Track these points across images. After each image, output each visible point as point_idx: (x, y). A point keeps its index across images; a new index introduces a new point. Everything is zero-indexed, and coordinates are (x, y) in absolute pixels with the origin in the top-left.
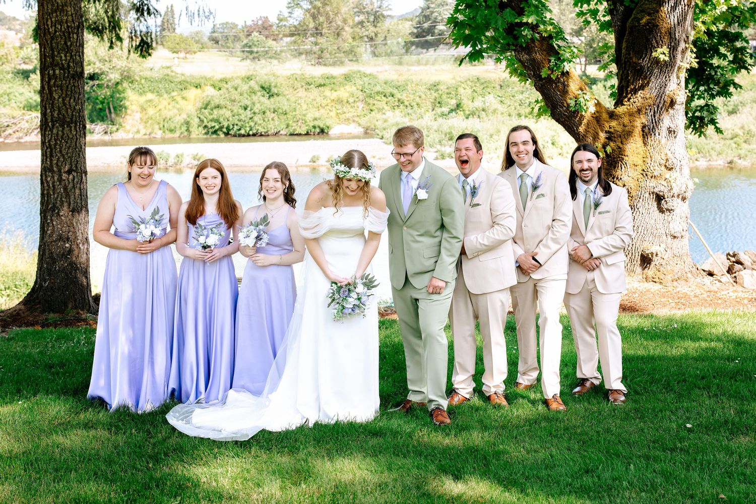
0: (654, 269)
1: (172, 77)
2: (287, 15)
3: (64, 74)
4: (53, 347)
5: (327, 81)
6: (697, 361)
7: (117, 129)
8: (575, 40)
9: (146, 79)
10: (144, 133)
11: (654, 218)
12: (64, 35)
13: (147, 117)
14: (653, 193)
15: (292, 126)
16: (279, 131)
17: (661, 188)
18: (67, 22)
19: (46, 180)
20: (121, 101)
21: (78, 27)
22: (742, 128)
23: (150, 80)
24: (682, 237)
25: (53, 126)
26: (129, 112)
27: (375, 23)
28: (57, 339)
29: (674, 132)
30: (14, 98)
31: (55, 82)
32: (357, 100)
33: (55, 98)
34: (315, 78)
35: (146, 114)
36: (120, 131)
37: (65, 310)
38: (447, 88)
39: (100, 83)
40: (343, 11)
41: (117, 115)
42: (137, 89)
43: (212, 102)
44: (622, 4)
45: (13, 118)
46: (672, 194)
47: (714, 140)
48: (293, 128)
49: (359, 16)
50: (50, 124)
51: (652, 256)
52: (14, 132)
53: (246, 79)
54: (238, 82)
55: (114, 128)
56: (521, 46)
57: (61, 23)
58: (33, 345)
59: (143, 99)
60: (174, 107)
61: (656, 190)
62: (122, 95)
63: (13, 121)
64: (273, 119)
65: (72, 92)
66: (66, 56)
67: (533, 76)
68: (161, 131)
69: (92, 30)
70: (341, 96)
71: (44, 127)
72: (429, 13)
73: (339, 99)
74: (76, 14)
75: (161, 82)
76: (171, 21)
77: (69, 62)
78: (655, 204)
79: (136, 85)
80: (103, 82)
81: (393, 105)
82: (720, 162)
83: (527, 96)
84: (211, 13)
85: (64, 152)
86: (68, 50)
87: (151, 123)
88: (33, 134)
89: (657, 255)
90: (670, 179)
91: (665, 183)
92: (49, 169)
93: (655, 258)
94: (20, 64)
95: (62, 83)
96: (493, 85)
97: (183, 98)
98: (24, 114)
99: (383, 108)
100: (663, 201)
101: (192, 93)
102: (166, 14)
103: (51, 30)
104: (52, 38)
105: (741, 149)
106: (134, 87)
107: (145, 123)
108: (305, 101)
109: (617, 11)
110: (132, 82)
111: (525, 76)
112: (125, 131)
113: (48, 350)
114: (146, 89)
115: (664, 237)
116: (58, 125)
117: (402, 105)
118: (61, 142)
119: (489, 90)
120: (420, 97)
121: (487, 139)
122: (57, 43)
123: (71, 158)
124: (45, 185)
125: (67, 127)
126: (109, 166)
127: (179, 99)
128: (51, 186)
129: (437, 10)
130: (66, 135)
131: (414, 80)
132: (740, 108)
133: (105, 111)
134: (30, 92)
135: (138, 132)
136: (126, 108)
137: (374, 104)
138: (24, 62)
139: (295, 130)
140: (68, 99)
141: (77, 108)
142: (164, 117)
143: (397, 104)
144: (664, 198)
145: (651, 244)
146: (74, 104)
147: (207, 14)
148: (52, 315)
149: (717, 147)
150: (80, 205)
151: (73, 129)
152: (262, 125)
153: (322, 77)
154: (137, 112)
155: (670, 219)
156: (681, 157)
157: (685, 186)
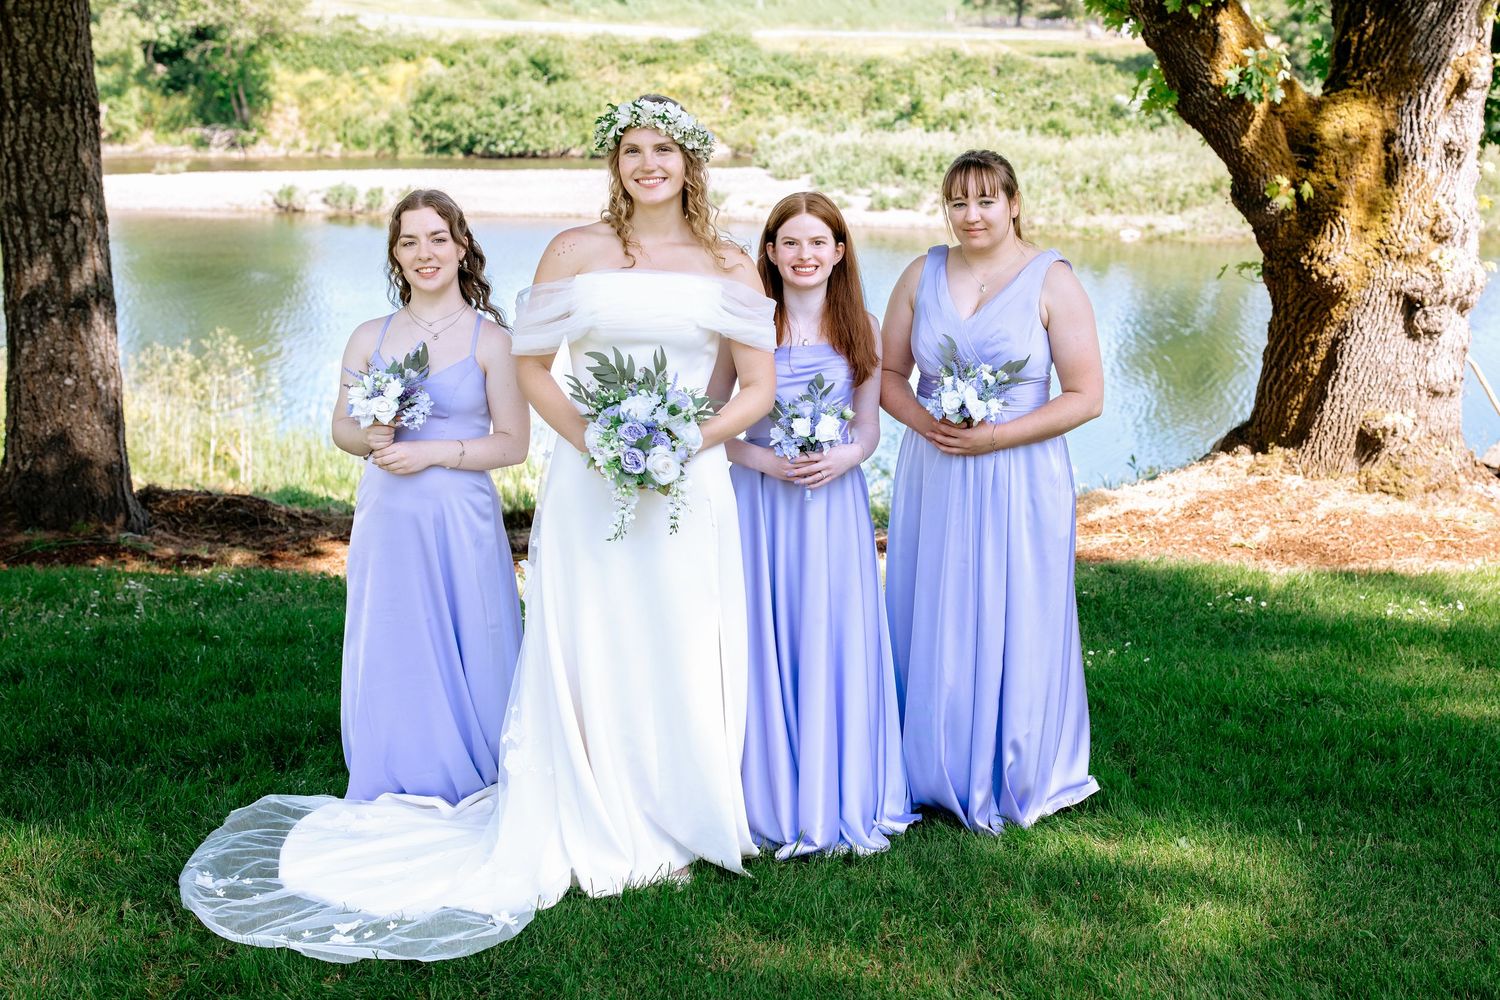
0: (1387, 464)
1: (358, 36)
5: (662, 53)
7: (255, 139)
9: (307, 39)
10: (307, 147)
11: (1394, 350)
13: (312, 115)
14: (1398, 294)
16: (569, 150)
17: (1416, 280)
20: (260, 83)
23: (315, 44)
24: (1451, 393)
26: (276, 105)
29: (1458, 153)
32: (718, 91)
33: (17, 43)
34: (637, 45)
35: (310, 109)
36: (261, 141)
39: (218, 46)
41: (253, 110)
42: (290, 60)
43: (439, 90)
46: (1441, 296)
51: (1384, 435)
53: (502, 46)
54: (488, 51)
55: (250, 137)
59: (302, 80)
60: (364, 97)
61: (1406, 288)
62: (263, 71)
64: (556, 126)
67: (1142, 11)
68: (340, 144)
70: (688, 84)
73: (684, 88)
75: (336, 47)
78: (1400, 319)
79: (287, 52)
80: (223, 44)
81: (788, 103)
87: (320, 128)
89: (1394, 432)
90: (1440, 263)
91: (1426, 272)
93: (1389, 441)
96: (982, 68)
97: (382, 80)
99: (770, 109)
100: (1419, 313)
101: (400, 71)
106: (283, 56)
107: (309, 127)
108: (618, 92)
110: (280, 46)
111: (1122, 13)
112: (271, 142)
114: (308, 61)
115: (1414, 393)
116: (30, 105)
125: (53, 111)
126: (240, 210)
127: (373, 81)
133: (230, 102)
135: (296, 144)
136: (270, 98)
137: (752, 101)
142: (345, 117)
143: (797, 101)
144: (1422, 306)
145: (1384, 408)
146: (66, 57)
151: (66, 116)
152: (537, 136)
153: (652, 44)
154: (292, 105)
155: (1430, 353)
156: (1467, 212)
157: (1469, 278)
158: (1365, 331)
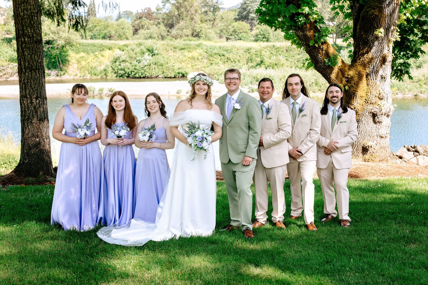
0: (369, 155)
2: (162, 7)
3: (31, 40)
4: (32, 196)
5: (186, 46)
6: (390, 204)
7: (64, 74)
8: (331, 23)
9: (80, 44)
10: (80, 76)
11: (371, 127)
12: (29, 17)
13: (81, 66)
14: (371, 112)
15: (166, 73)
16: (158, 76)
17: (375, 109)
18: (30, 10)
19: (23, 102)
20: (66, 57)
21: (37, 13)
22: (424, 76)
24: (386, 137)
25: (26, 71)
26: (70, 63)
27: (214, 12)
28: (34, 192)
29: (385, 78)
30: (2, 54)
31: (25, 45)
32: (203, 58)
33: (26, 55)
35: (80, 65)
36: (66, 74)
37: (38, 176)
38: (256, 52)
39: (53, 46)
40: (195, 5)
41: (64, 65)
42: (75, 50)
44: (358, 3)
45: (3, 66)
46: (381, 113)
47: (407, 83)
48: (167, 74)
49: (204, 8)
50: (24, 70)
51: (369, 148)
52: (4, 75)
53: (138, 45)
54: (134, 46)
55: (62, 73)
56: (298, 27)
57: (27, 10)
58: (21, 195)
59: (78, 56)
60: (97, 61)
61: (373, 111)
62: (66, 54)
63: (2, 68)
64: (154, 69)
65: (35, 52)
66: (31, 30)
67: (305, 45)
68: (90, 75)
69: (47, 15)
70: (194, 56)
71: (20, 72)
72: (245, 7)
73: (193, 57)
74: (36, 5)
75: (88, 46)
76: (94, 10)
77: (33, 33)
78: (372, 119)
79: (74, 48)
80: (54, 46)
81: (224, 61)
82: (410, 95)
83: (302, 56)
84: (117, 5)
85: (33, 86)
86: (32, 26)
87: (83, 70)
88: (15, 76)
89: (371, 147)
90: (381, 105)
91: (377, 107)
92: (24, 96)
93: (370, 149)
94: (5, 35)
95: (29, 46)
96: (282, 50)
97: (102, 56)
98: (9, 64)
99: (219, 63)
100: (376, 117)
101: (107, 53)
102: (90, 5)
103: (21, 14)
104: (22, 19)
105: (422, 88)
106: (73, 49)
107: (80, 70)
108: (173, 58)
109: (355, 7)
110: (71, 46)
111: (300, 45)
112: (68, 75)
113: (29, 197)
114: (80, 51)
115: (376, 137)
116: (28, 70)
117: (229, 61)
118: (31, 80)
119: (280, 53)
120: (240, 56)
121: (278, 81)
122: (25, 22)
123: (37, 90)
124: (23, 105)
125: (34, 72)
126: (60, 95)
127: (99, 56)
128: (26, 106)
129: (250, 5)
130: (33, 77)
131: (236, 46)
132: (423, 64)
133: (57, 62)
134: (12, 51)
135: (76, 75)
136: (68, 61)
137: (213, 60)
138: (7, 33)
139: (168, 75)
140: (33, 55)
141: (39, 61)
142: (91, 67)
143: (227, 60)
144: (377, 116)
145: (368, 141)
146: (37, 58)
147: (115, 5)
148: (31, 178)
149: (409, 87)
150: (44, 117)
151: (37, 73)
152: (149, 72)
154: (75, 63)
155: (380, 127)
156: (388, 92)
157: (389, 109)
158: (363, 122)
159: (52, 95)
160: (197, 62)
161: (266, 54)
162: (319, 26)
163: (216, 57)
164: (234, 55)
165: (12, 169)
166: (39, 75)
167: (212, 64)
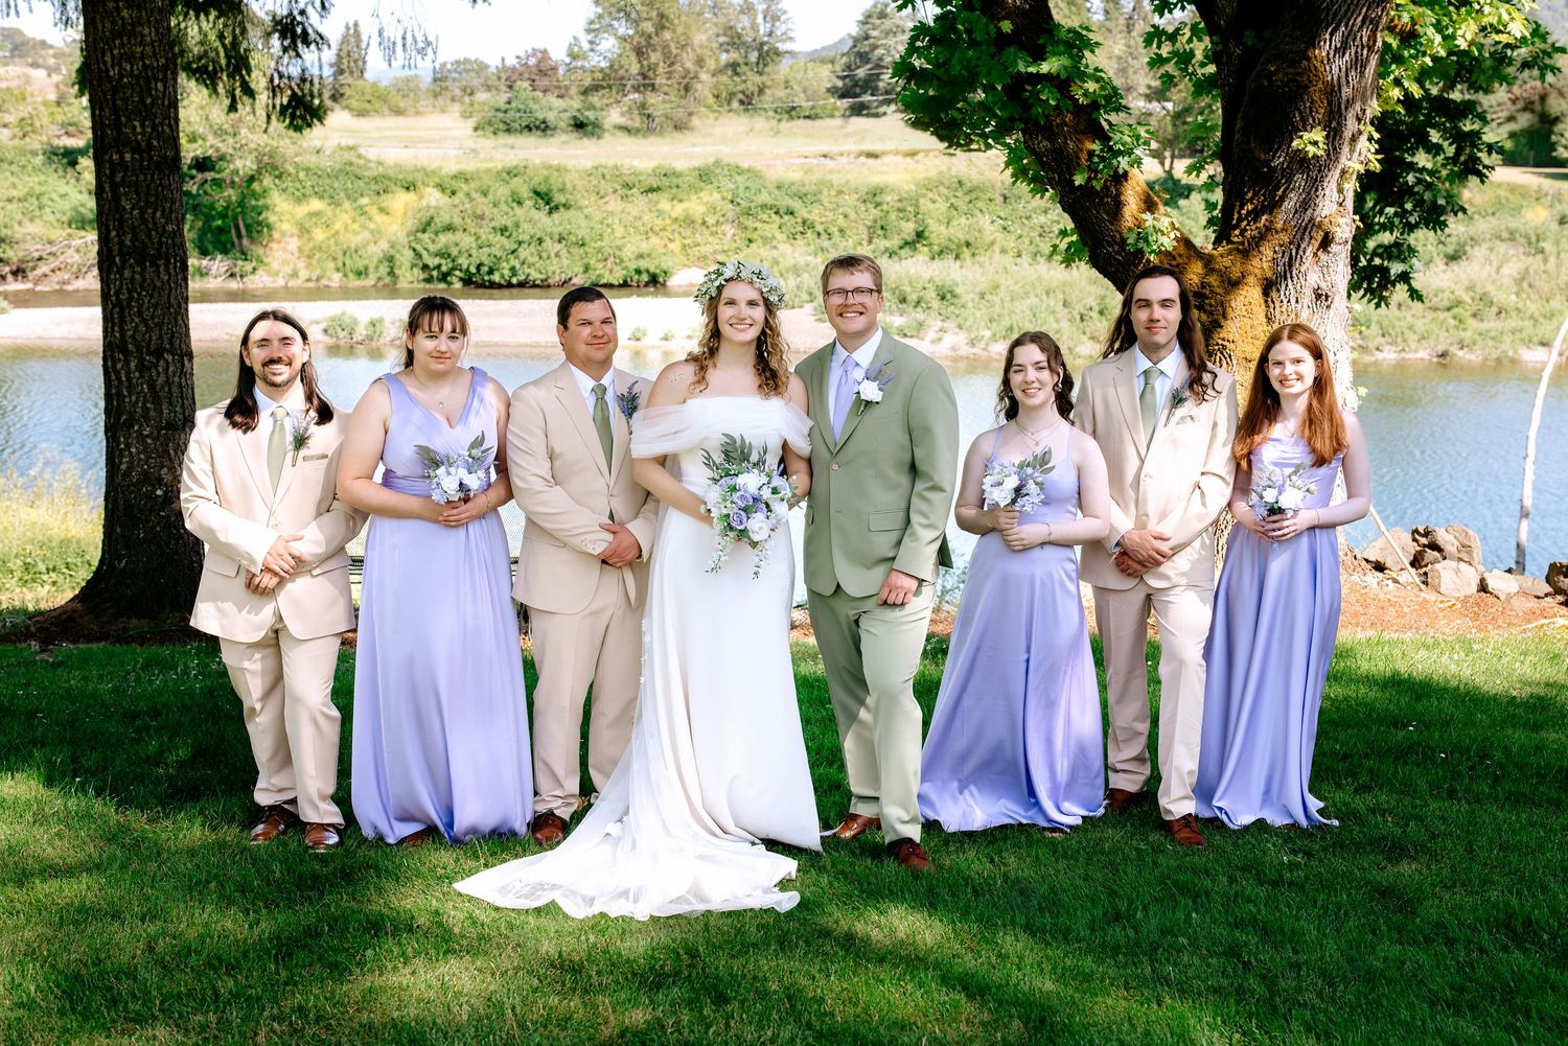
1: (358, 166)
2: (586, 46)
3: (142, 160)
4: (138, 680)
5: (665, 182)
7: (254, 269)
8: (1155, 107)
9: (308, 170)
10: (307, 277)
12: (139, 84)
13: (311, 245)
15: (595, 269)
16: (570, 279)
18: (142, 58)
19: (114, 367)
20: (260, 214)
21: (166, 68)
23: (315, 174)
25: (124, 262)
26: (276, 235)
27: (761, 66)
28: (147, 666)
29: (1327, 297)
30: (50, 203)
31: (123, 177)
32: (721, 219)
33: (124, 209)
34: (640, 173)
35: (309, 239)
36: (260, 272)
37: (161, 613)
38: (900, 200)
39: (217, 176)
40: (696, 42)
41: (252, 240)
42: (291, 190)
43: (438, 219)
44: (1238, 43)
45: (50, 243)
48: (598, 272)
49: (727, 51)
50: (117, 259)
52: (53, 271)
53: (504, 174)
54: (490, 181)
55: (249, 267)
56: (1036, 123)
57: (131, 58)
58: (101, 676)
59: (302, 210)
60: (363, 227)
62: (261, 203)
63: (49, 249)
64: (557, 255)
65: (157, 198)
66: (143, 126)
67: (1058, 184)
68: (340, 275)
69: (194, 72)
70: (691, 212)
71: (105, 263)
72: (867, 49)
73: (687, 217)
74: (161, 42)
75: (337, 177)
76: (356, 55)
77: (150, 137)
79: (288, 183)
80: (223, 175)
81: (793, 231)
82: (1423, 354)
83: (1055, 219)
84: (429, 43)
85: (146, 315)
86: (146, 114)
87: (320, 259)
88: (90, 275)
92: (118, 347)
94: (59, 137)
95: (137, 180)
96: (988, 195)
97: (382, 210)
98: (70, 235)
99: (774, 238)
101: (400, 201)
102: (345, 40)
103: (111, 73)
104: (115, 90)
105: (1464, 330)
106: (284, 186)
107: (309, 257)
108: (620, 221)
109: (1229, 57)
110: (279, 177)
111: (1042, 183)
112: (269, 273)
113: (129, 686)
114: (307, 193)
116: (132, 261)
117: (809, 231)
118: (139, 294)
119: (980, 204)
120: (846, 216)
121: (973, 300)
122: (125, 100)
123: (160, 325)
124: (113, 377)
125: (151, 265)
127: (373, 211)
128: (124, 379)
129: (884, 42)
130: (148, 281)
131: (835, 183)
133: (230, 231)
134: (81, 192)
135: (295, 274)
136: (269, 227)
137: (756, 229)
138: (67, 133)
139: (601, 276)
140: (150, 211)
141: (169, 228)
142: (345, 247)
143: (801, 229)
146: (163, 221)
147: (420, 45)
148: (134, 622)
149: (1420, 324)
150: (181, 417)
151: (162, 269)
152: (537, 265)
153: (655, 172)
154: (292, 236)
156: (1337, 345)
159: (214, 341)
160: (702, 234)
161: (934, 209)
162: (1106, 120)
163: (765, 217)
164: (827, 213)
165: (73, 588)
166: (166, 278)
167: (750, 241)
